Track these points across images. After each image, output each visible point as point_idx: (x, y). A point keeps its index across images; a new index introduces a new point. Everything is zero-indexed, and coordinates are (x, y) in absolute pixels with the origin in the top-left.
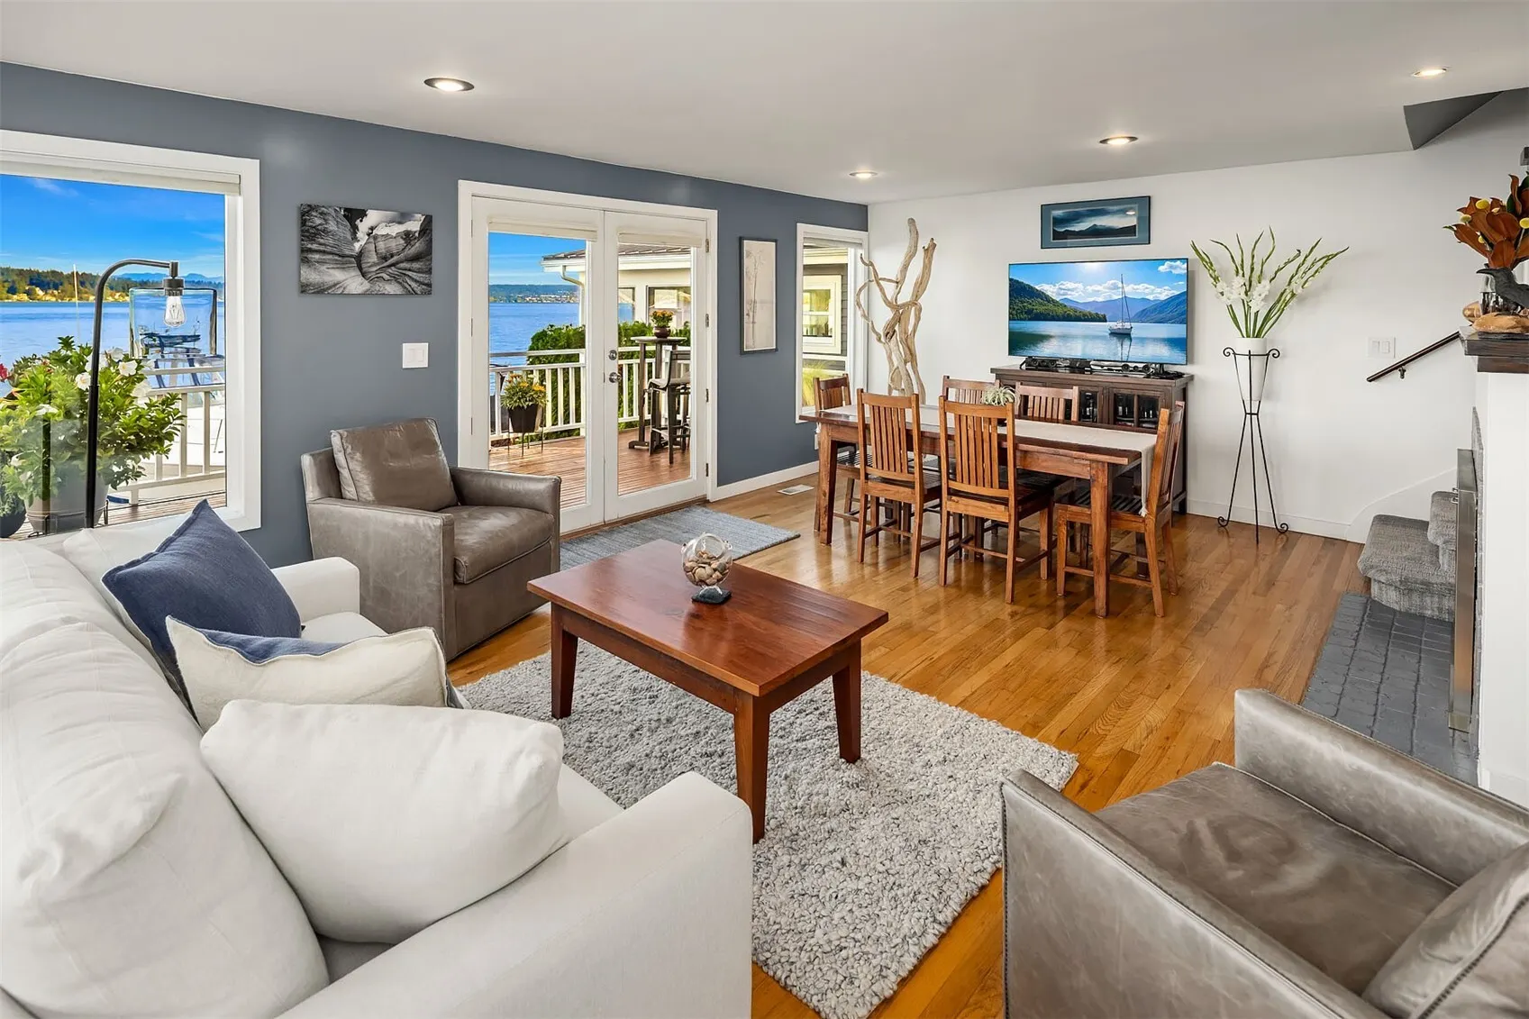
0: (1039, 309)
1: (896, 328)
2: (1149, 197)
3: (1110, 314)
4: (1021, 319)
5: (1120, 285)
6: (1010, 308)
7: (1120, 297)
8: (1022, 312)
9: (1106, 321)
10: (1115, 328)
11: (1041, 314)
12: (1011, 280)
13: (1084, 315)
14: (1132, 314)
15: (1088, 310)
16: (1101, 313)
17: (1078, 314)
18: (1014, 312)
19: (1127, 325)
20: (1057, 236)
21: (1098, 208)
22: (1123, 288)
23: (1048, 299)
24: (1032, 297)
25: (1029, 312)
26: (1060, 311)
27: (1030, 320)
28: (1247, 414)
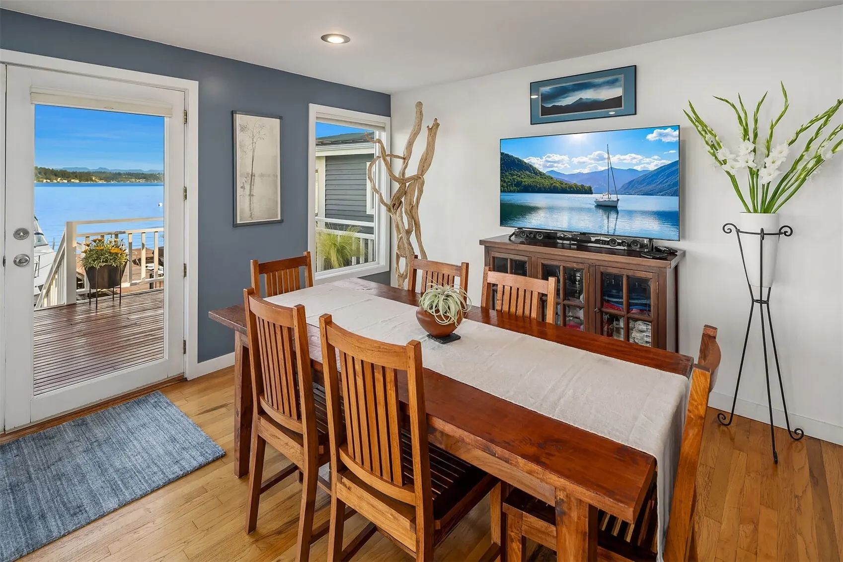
0: (527, 181)
1: (403, 200)
2: (635, 66)
3: (595, 186)
4: (511, 192)
5: (606, 156)
6: (501, 180)
7: (607, 168)
8: (512, 185)
9: (592, 193)
10: (601, 200)
11: (529, 186)
12: (502, 154)
13: (570, 187)
14: (619, 186)
15: (574, 182)
16: (587, 185)
17: (564, 186)
18: (505, 184)
19: (614, 197)
20: (545, 111)
21: (583, 82)
22: (609, 158)
23: (536, 172)
24: (520, 170)
25: (518, 184)
26: (546, 183)
27: (519, 192)
28: (753, 301)
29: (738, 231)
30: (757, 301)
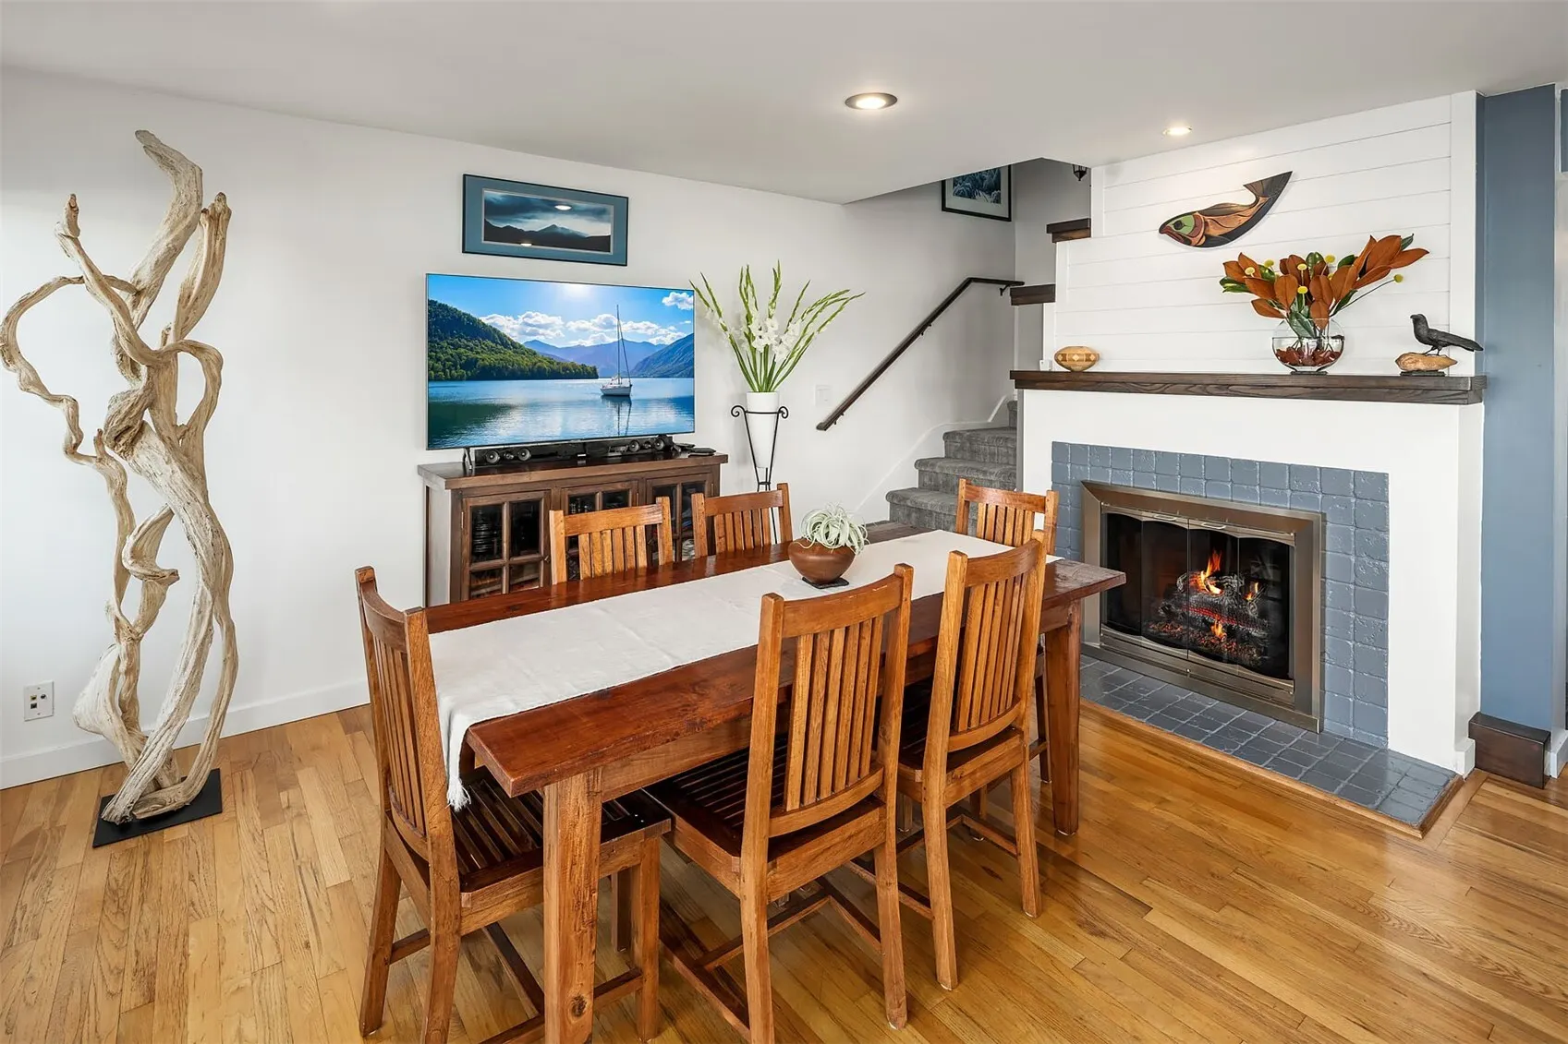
0: (488, 358)
1: (147, 417)
2: (627, 198)
3: (603, 366)
4: (453, 379)
5: (616, 322)
6: (430, 357)
7: (617, 340)
8: (455, 365)
9: (597, 377)
10: (609, 387)
11: (491, 368)
12: (431, 303)
13: (565, 369)
14: (632, 366)
15: (570, 360)
16: (590, 365)
17: (555, 367)
18: (439, 365)
19: (625, 383)
20: (492, 234)
22: (619, 325)
23: (504, 342)
24: (474, 337)
25: (470, 364)
26: (525, 362)
27: (469, 379)
28: (759, 484)
29: (745, 412)
30: (762, 483)
